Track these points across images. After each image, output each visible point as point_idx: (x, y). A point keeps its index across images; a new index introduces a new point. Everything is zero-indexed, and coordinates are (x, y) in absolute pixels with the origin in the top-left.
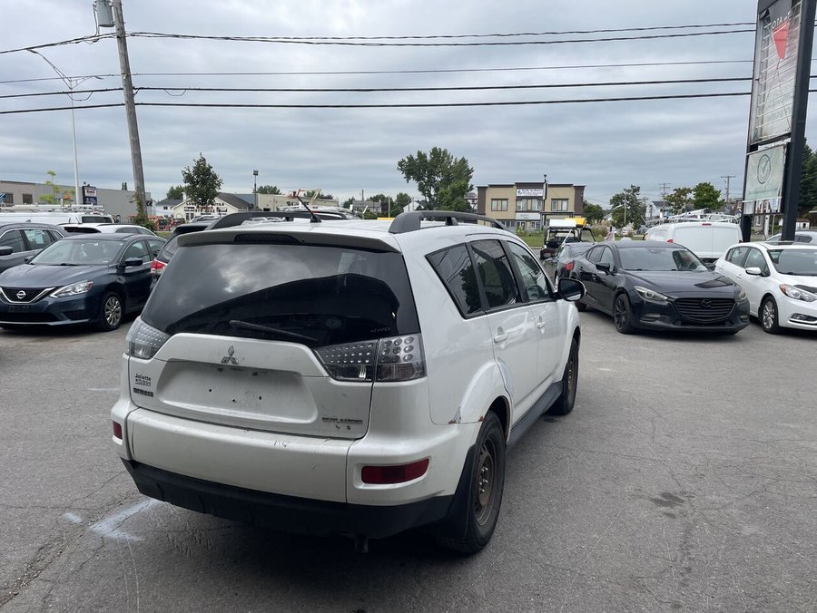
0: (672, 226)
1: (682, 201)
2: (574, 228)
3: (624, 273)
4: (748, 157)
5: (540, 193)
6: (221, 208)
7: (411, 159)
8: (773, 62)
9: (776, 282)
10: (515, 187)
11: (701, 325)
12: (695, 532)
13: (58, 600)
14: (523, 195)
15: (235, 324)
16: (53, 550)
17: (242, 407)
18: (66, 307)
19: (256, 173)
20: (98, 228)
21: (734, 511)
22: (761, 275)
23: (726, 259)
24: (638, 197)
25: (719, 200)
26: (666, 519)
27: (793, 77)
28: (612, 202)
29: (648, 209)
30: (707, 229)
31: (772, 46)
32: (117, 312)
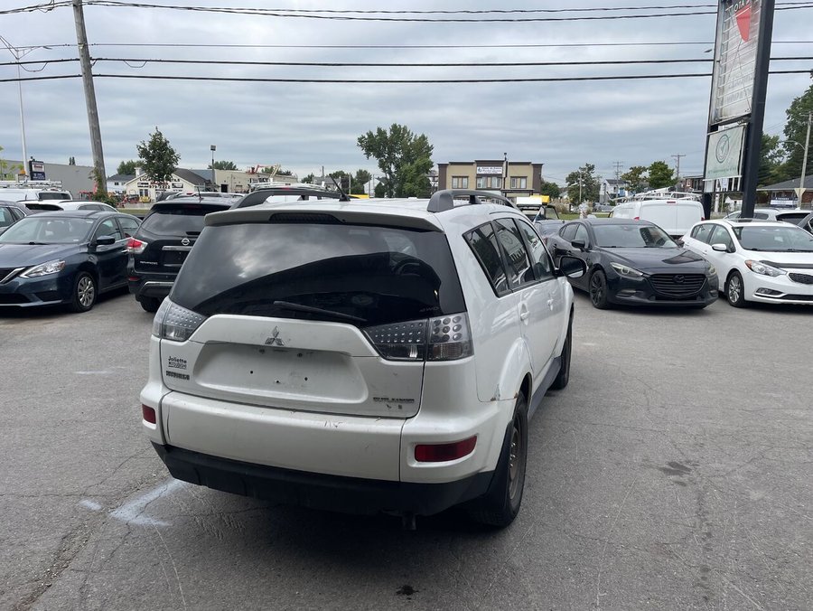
0: (638, 204)
1: (638, 179)
2: (540, 206)
3: (601, 250)
4: (709, 136)
5: (499, 170)
6: (177, 184)
7: (370, 135)
8: (733, 44)
9: (740, 259)
10: (475, 165)
11: (673, 299)
12: (707, 499)
13: (95, 590)
14: (483, 173)
15: (280, 305)
16: (77, 538)
17: (287, 388)
18: (37, 288)
19: (213, 149)
20: (60, 205)
21: (740, 477)
22: (727, 251)
23: (692, 236)
24: (593, 175)
25: (672, 178)
26: (679, 488)
27: (754, 59)
28: (567, 180)
29: (602, 186)
30: (671, 207)
31: (734, 28)
32: (90, 293)
